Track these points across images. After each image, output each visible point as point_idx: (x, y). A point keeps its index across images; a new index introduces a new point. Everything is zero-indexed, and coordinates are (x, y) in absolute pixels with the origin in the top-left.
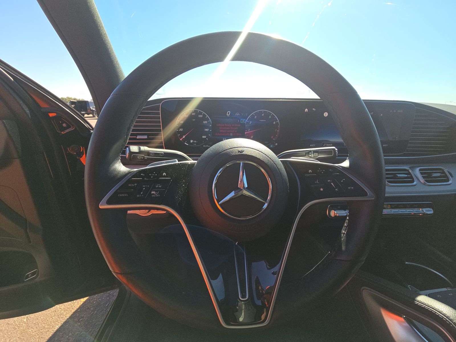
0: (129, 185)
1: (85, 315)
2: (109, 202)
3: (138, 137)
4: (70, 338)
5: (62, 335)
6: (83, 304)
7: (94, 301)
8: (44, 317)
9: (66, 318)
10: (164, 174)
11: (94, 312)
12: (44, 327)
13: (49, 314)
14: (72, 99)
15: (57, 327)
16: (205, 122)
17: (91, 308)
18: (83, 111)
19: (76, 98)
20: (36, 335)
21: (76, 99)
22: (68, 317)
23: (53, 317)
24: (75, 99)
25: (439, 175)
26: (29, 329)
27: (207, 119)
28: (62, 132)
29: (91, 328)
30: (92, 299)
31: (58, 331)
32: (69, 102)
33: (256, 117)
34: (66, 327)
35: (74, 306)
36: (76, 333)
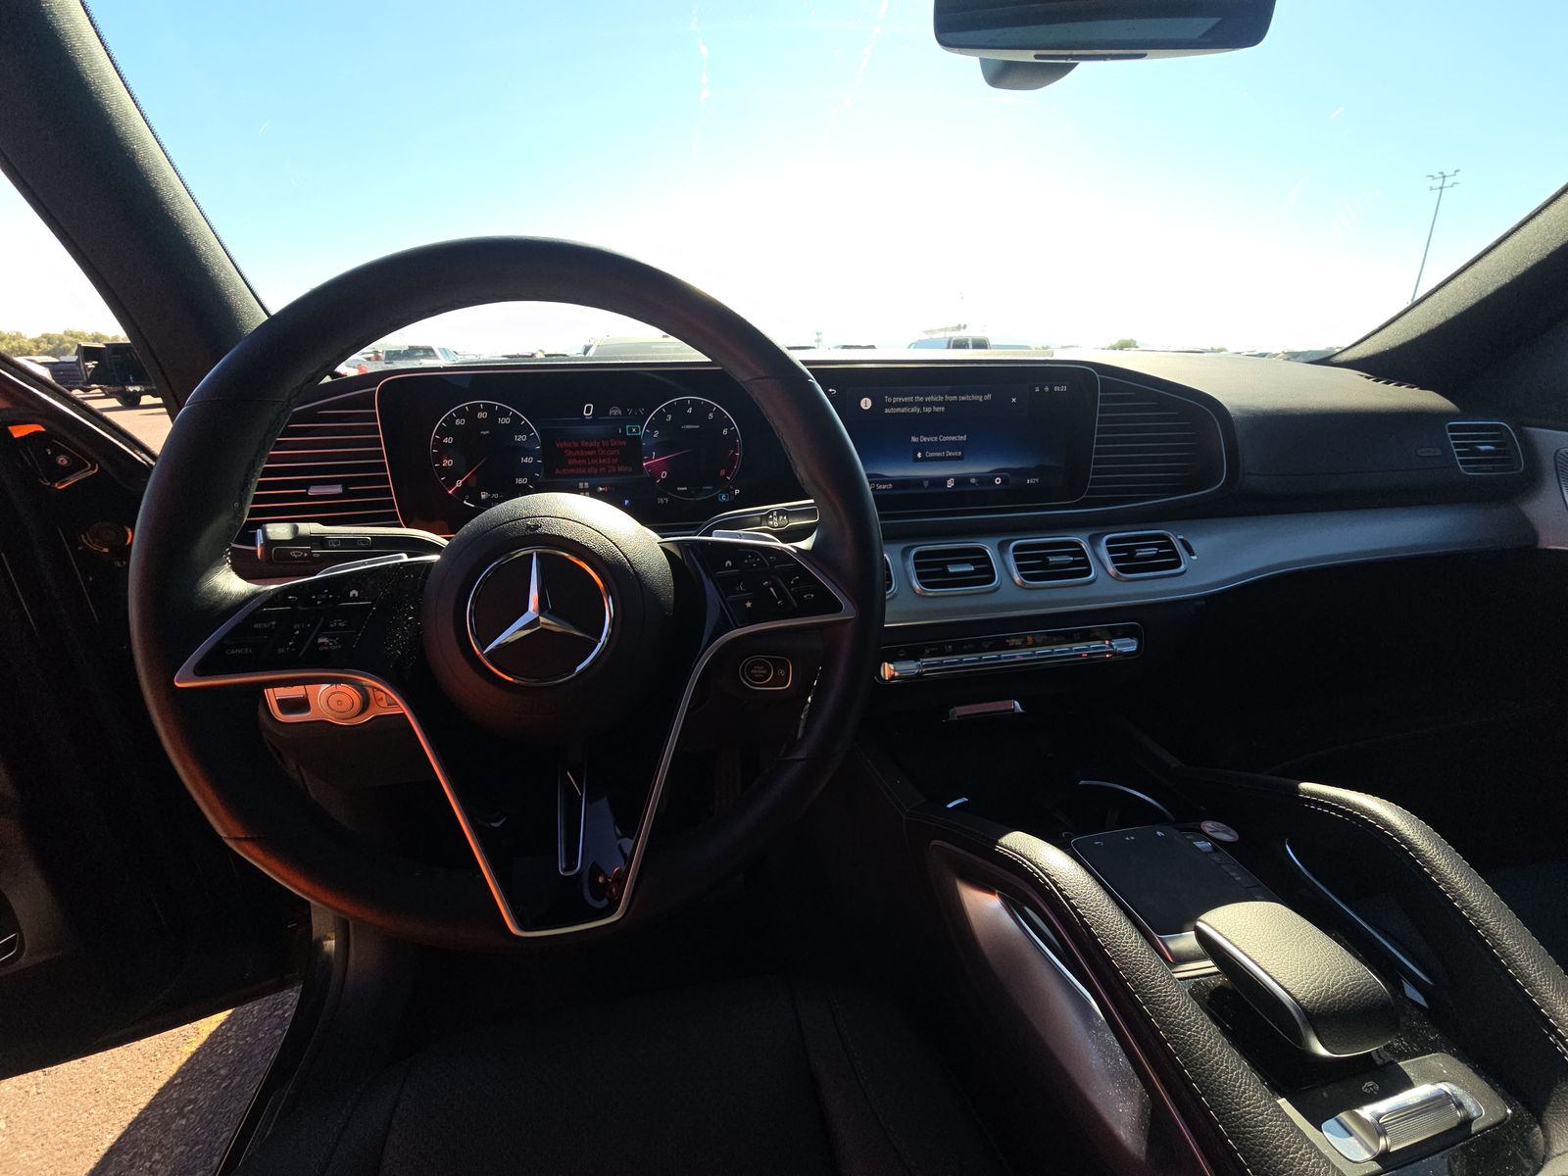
0: (256, 626)
1: (199, 1092)
2: (202, 670)
3: (313, 491)
4: (158, 1167)
5: (130, 1160)
6: (189, 1060)
7: (229, 1046)
8: (62, 1114)
9: (137, 1111)
10: (354, 593)
11: (232, 1082)
12: (67, 1142)
13: (76, 1101)
14: (86, 340)
15: (110, 1139)
16: (521, 438)
17: (219, 1069)
18: (133, 385)
19: (103, 332)
20: (45, 1167)
21: (102, 336)
22: (143, 1106)
23: (92, 1111)
24: (96, 339)
25: (1153, 551)
26: (21, 1151)
27: (526, 430)
28: (56, 485)
29: (225, 1129)
30: (221, 1043)
31: (113, 1150)
32: (74, 351)
33: (670, 416)
34: (139, 1135)
35: (157, 1071)
36: (177, 1151)
